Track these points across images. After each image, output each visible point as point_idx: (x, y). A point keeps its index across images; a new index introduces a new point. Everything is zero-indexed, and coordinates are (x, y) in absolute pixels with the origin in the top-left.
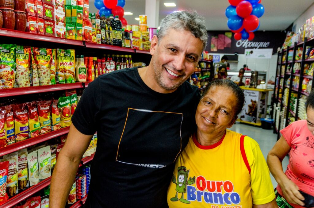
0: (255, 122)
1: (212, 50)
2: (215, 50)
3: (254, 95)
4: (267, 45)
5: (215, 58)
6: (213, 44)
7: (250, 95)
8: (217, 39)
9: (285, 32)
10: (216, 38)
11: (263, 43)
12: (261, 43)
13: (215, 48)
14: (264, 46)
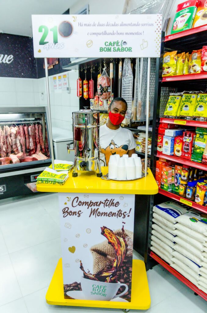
0: (128, 297)
3: (114, 209)
4: (9, 61)
7: (93, 212)
11: (3, 55)
14: (4, 62)
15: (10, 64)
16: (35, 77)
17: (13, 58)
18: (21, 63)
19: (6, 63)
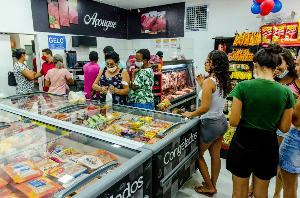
1: (52, 27)
2: (57, 27)
4: (115, 26)
5: (59, 41)
6: (52, 15)
8: (57, 7)
9: (139, 11)
10: (54, 5)
11: (111, 22)
12: (110, 22)
13: (56, 23)
14: (112, 27)
15: (115, 28)
16: (127, 39)
17: (117, 24)
18: (120, 28)
19: (113, 28)
